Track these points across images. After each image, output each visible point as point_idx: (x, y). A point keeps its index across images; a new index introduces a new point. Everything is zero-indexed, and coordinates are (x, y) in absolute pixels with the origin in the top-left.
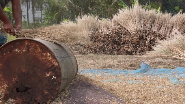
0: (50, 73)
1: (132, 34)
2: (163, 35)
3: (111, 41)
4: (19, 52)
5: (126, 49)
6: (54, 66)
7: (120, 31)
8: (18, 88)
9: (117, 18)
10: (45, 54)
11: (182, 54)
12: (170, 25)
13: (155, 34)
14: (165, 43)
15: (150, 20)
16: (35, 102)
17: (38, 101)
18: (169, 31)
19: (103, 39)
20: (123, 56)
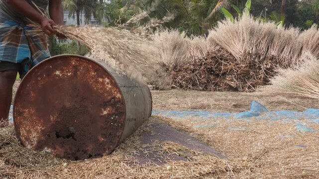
0: (109, 109)
1: (238, 59)
2: (286, 62)
3: (205, 69)
4: (61, 75)
5: (228, 83)
6: (114, 98)
7: (219, 54)
8: (59, 131)
9: (215, 35)
10: (101, 80)
11: (317, 91)
12: (297, 47)
13: (274, 60)
14: (289, 72)
15: (266, 38)
16: (85, 153)
17: (89, 153)
18: (296, 55)
19: (192, 67)
20: (224, 93)
